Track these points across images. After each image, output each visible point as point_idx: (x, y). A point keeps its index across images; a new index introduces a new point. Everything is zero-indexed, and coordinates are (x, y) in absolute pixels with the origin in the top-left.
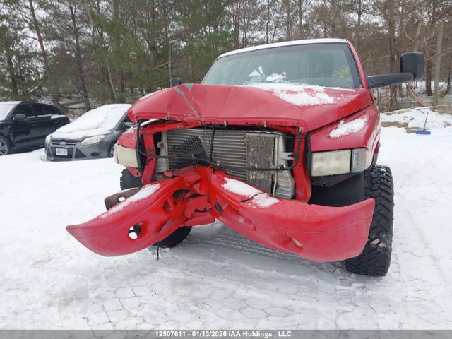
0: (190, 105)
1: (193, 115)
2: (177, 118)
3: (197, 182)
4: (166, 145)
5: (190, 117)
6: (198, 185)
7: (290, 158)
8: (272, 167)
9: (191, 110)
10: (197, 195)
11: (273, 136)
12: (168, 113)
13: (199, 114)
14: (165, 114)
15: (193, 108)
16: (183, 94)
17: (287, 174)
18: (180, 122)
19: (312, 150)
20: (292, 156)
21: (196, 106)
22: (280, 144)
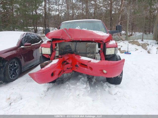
0: (68, 35)
1: (69, 38)
2: (64, 39)
3: (68, 59)
4: (58, 47)
5: (68, 38)
6: (68, 60)
7: (100, 50)
8: (95, 52)
9: (68, 36)
10: (68, 63)
11: (95, 43)
12: (61, 37)
13: (71, 37)
14: (60, 37)
15: (69, 36)
16: (65, 31)
17: (99, 54)
18: (64, 40)
19: (106, 47)
20: (101, 49)
21: (70, 35)
22: (97, 46)
